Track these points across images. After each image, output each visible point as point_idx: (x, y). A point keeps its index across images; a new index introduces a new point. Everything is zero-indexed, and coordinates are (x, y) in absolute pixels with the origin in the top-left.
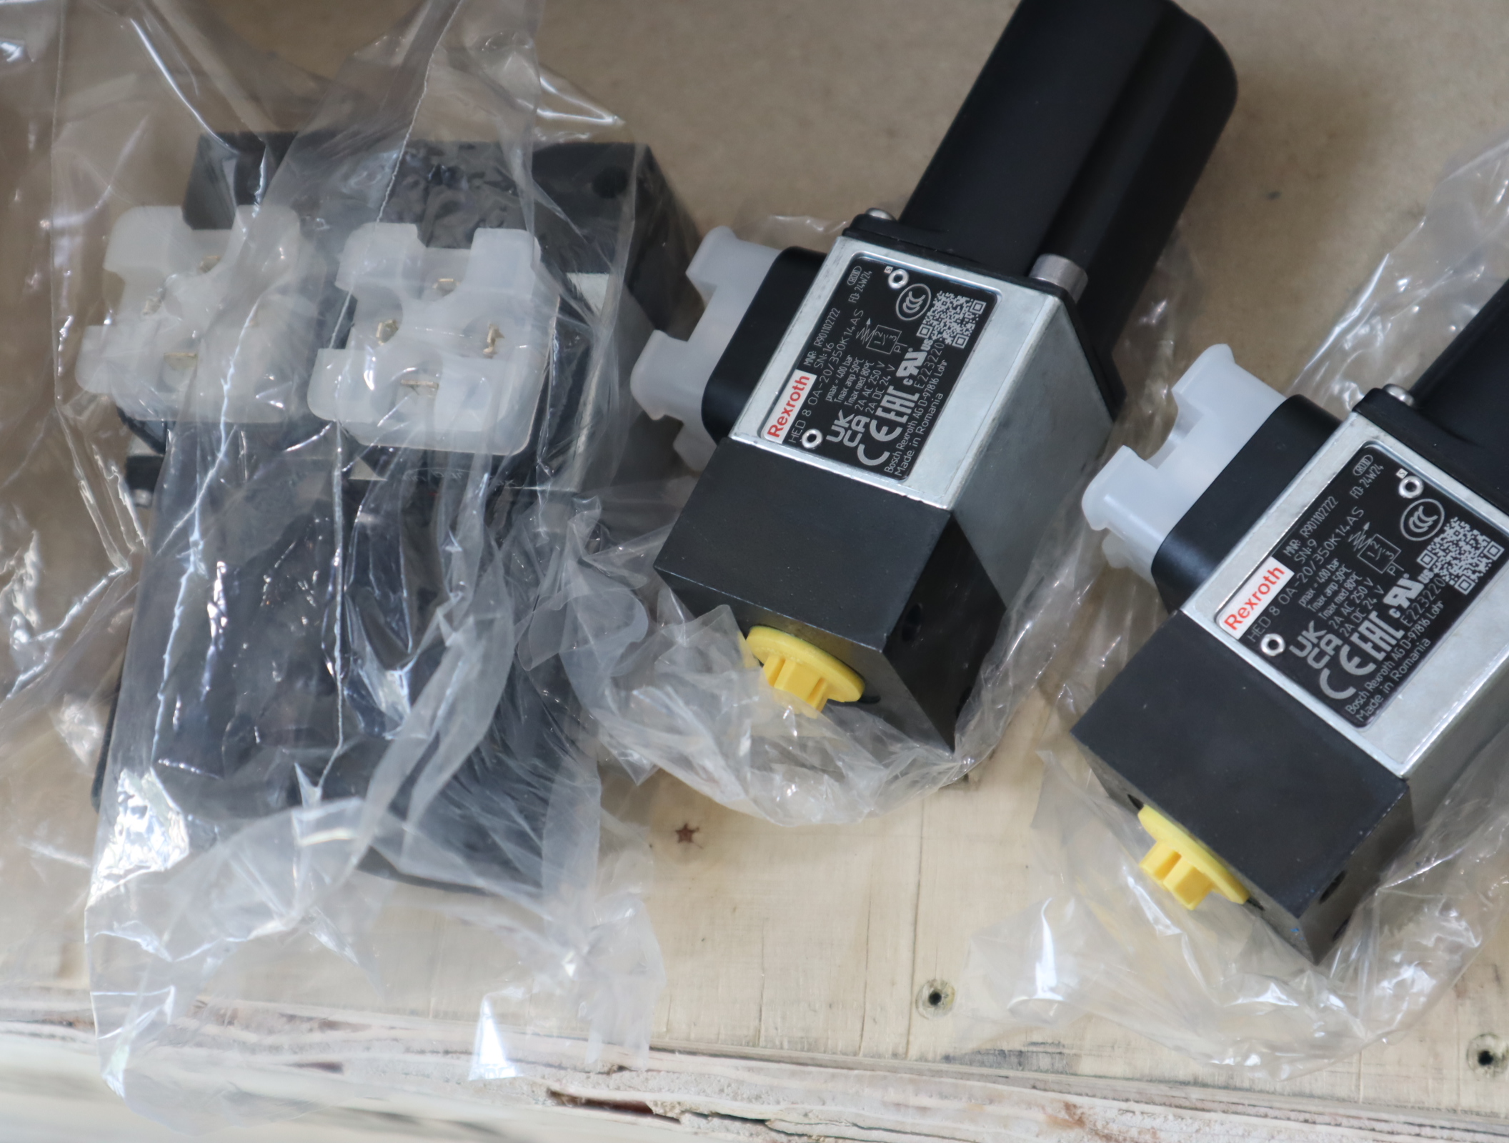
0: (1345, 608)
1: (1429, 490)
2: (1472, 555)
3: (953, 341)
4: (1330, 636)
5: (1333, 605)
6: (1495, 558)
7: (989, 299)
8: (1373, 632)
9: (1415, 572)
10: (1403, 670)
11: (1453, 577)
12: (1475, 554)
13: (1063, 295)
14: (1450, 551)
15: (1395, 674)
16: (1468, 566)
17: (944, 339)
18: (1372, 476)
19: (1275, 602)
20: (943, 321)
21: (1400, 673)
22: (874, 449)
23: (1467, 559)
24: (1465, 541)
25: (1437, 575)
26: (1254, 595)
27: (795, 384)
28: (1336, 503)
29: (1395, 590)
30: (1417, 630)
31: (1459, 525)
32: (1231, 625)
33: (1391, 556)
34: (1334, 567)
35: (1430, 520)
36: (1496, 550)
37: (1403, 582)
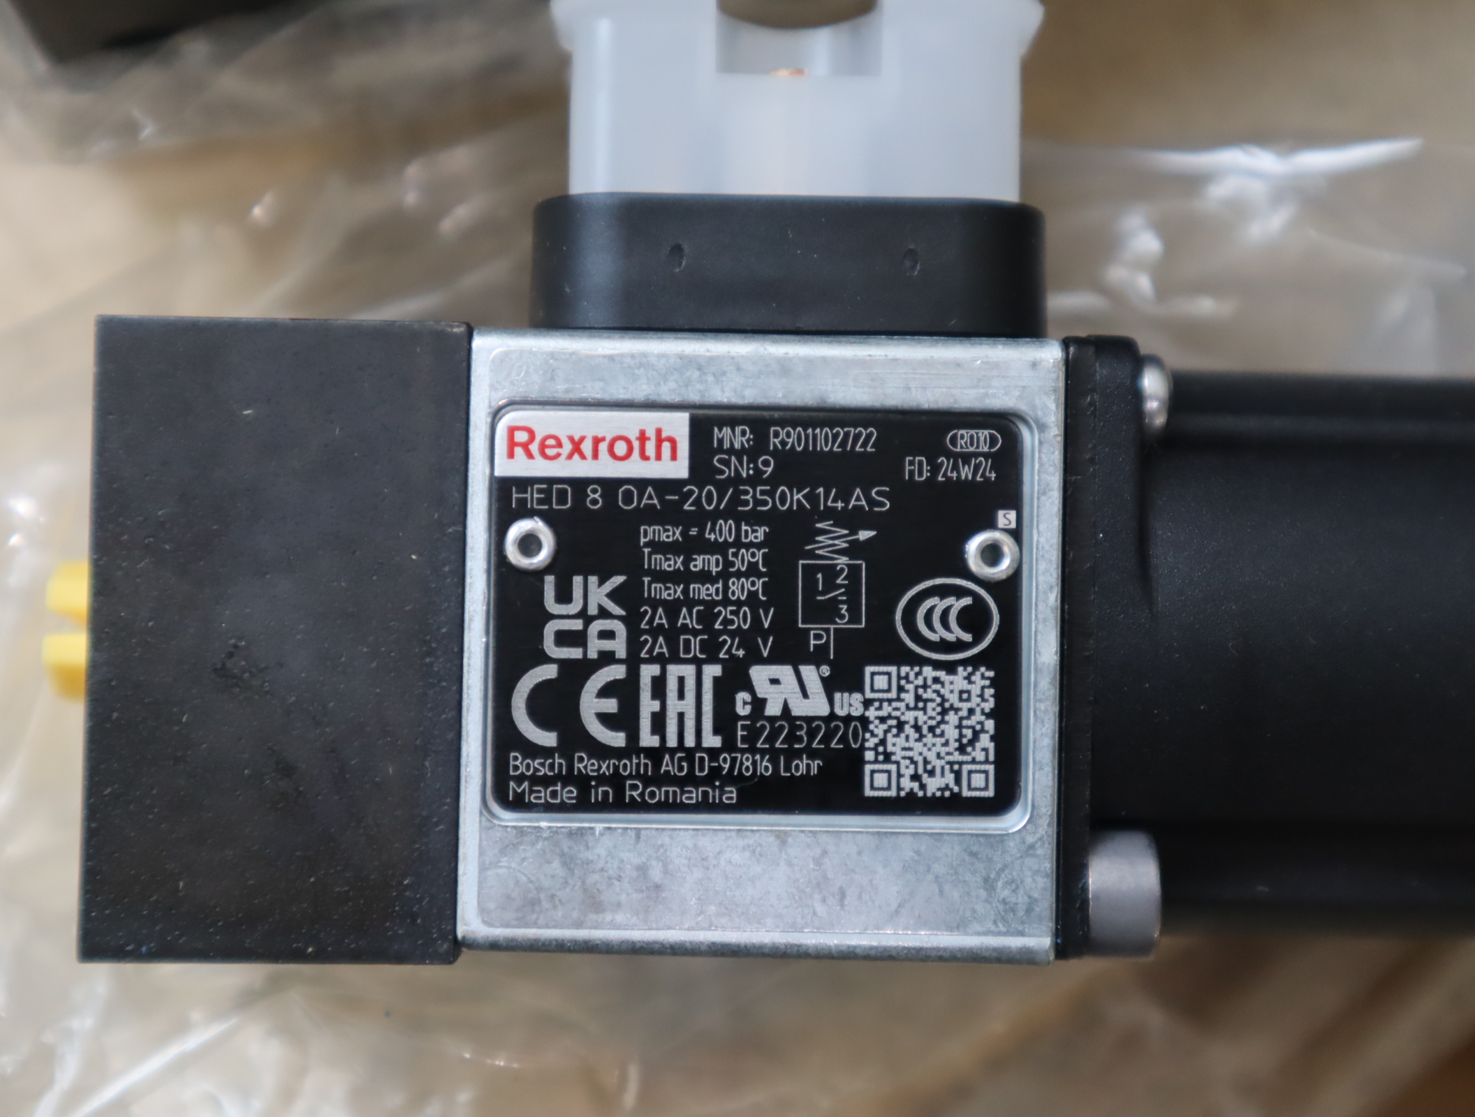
0: (691, 613)
1: (1009, 592)
2: (943, 750)
4: (619, 628)
5: (680, 589)
6: (966, 793)
8: (681, 695)
9: (843, 680)
10: (652, 795)
11: (881, 749)
12: (948, 754)
14: (924, 709)
15: (634, 787)
16: (920, 760)
18: (966, 472)
19: (610, 486)
21: (642, 795)
23: (931, 750)
24: (961, 719)
25: (864, 721)
26: (597, 441)
28: (869, 449)
29: (785, 672)
30: (742, 764)
31: (983, 688)
32: (512, 444)
33: (842, 617)
34: (751, 537)
35: (957, 633)
36: (981, 784)
37: (810, 674)
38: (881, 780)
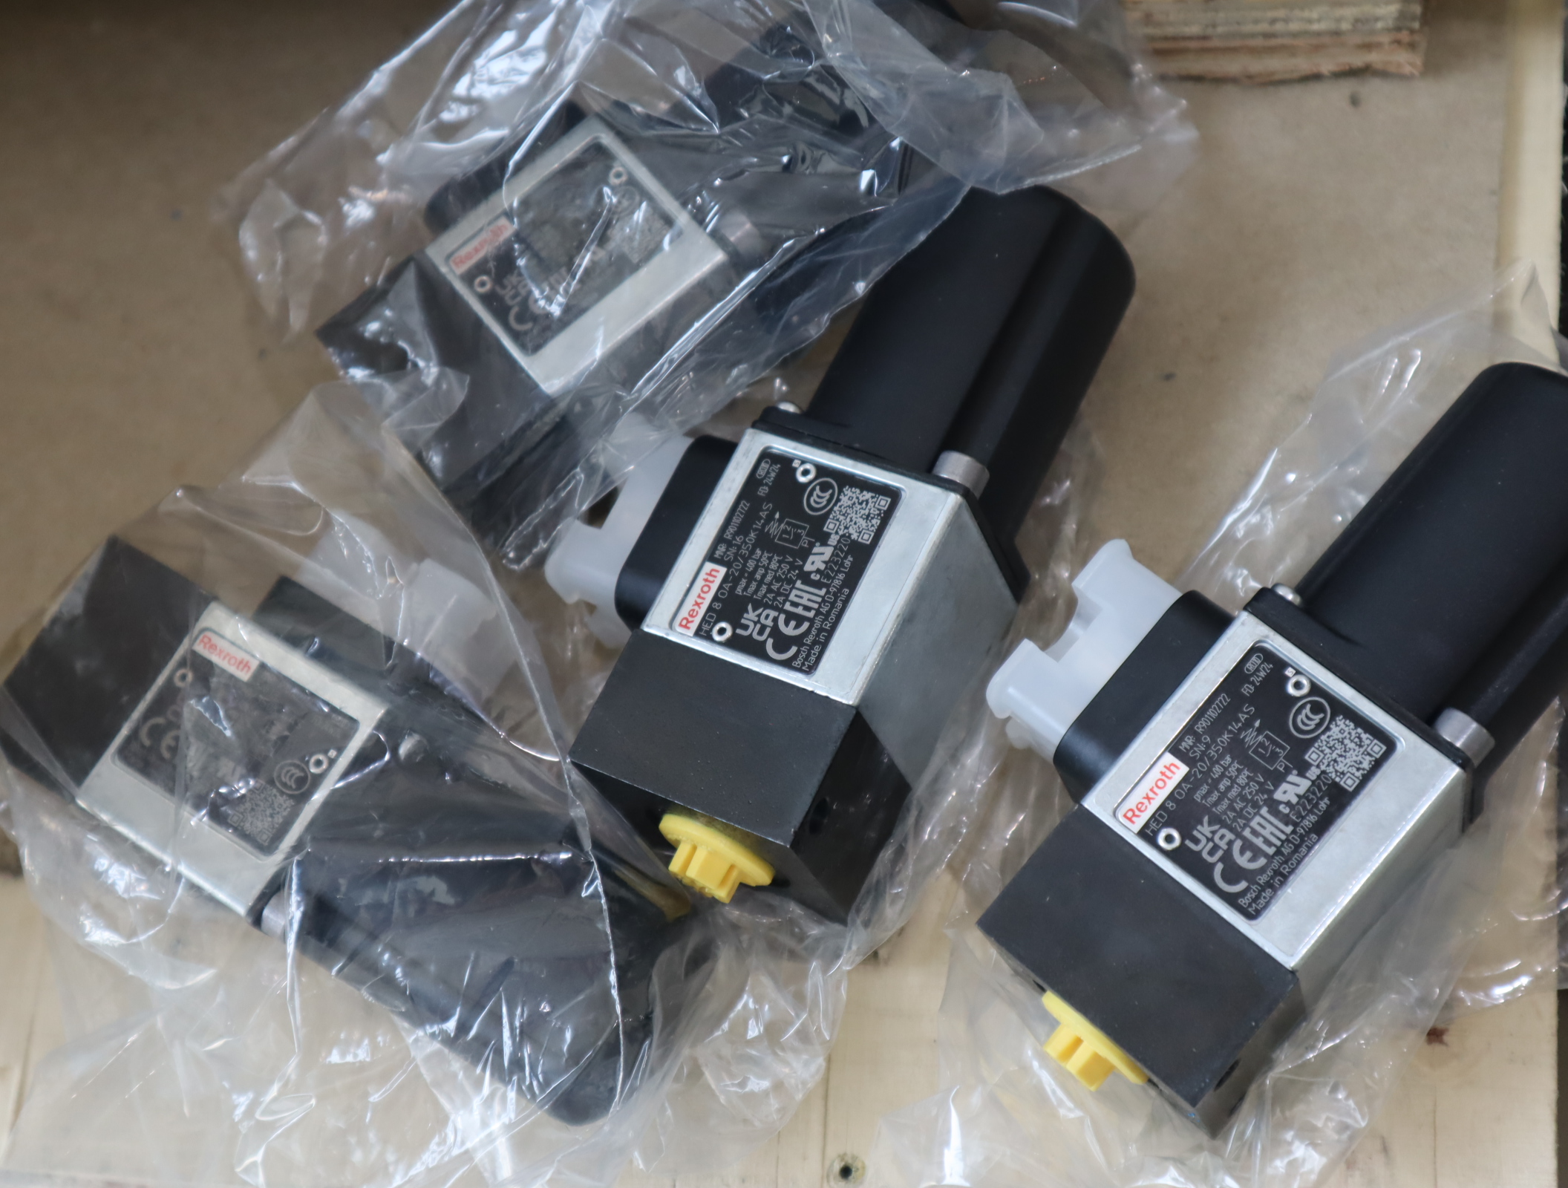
0: (1238, 803)
1: (1316, 689)
2: (1356, 752)
3: (858, 537)
4: (1224, 831)
5: (1226, 800)
6: (1378, 756)
7: (894, 495)
8: (1264, 827)
9: (1303, 768)
10: (1292, 864)
11: (1338, 774)
12: (1359, 752)
13: (966, 493)
14: (1336, 749)
15: (1284, 869)
16: (1353, 763)
17: (850, 535)
18: (1262, 674)
19: (1171, 797)
20: (849, 516)
21: (1289, 868)
22: (782, 643)
23: (1353, 756)
24: (1350, 739)
25: (1323, 772)
26: (1152, 790)
27: (706, 577)
28: (1228, 700)
29: (1284, 786)
30: (1305, 825)
31: (1344, 723)
32: (1130, 819)
33: (1280, 753)
34: (1227, 763)
35: (1317, 718)
36: (1378, 748)
37: (1292, 778)
38: (1350, 782)
